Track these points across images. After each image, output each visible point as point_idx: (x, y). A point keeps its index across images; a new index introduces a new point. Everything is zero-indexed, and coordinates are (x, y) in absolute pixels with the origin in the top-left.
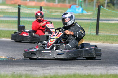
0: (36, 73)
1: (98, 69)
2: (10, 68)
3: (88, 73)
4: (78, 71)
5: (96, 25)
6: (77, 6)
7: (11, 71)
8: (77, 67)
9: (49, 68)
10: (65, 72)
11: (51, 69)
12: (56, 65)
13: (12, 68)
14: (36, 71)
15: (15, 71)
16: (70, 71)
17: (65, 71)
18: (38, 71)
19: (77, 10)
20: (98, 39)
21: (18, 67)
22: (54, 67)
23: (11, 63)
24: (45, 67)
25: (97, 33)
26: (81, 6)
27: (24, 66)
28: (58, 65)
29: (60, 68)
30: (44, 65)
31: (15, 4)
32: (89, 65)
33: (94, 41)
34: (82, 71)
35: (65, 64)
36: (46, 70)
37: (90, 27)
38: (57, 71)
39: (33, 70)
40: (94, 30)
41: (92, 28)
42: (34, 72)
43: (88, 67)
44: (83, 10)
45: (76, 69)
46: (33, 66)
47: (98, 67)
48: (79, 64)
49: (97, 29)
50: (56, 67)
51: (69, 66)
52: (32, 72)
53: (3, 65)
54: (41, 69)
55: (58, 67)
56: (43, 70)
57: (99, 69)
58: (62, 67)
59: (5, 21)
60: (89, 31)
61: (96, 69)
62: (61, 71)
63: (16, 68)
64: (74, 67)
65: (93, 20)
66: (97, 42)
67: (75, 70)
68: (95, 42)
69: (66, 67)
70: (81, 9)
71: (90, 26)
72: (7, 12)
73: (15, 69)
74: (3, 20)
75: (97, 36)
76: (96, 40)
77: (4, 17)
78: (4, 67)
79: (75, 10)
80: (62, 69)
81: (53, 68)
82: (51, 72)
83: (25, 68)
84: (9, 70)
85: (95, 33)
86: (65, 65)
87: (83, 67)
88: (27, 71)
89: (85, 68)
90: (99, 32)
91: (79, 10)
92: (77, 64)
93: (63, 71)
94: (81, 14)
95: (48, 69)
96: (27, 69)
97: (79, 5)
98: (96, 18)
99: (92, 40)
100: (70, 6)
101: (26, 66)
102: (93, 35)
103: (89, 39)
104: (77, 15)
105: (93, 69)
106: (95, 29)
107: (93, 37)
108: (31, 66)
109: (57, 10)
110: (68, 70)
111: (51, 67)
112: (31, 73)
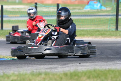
0: (56, 70)
1: (118, 64)
2: (29, 67)
3: (108, 69)
4: (98, 67)
5: (115, 21)
6: (95, 2)
7: (30, 70)
8: (97, 63)
9: (69, 65)
10: (85, 69)
11: (70, 66)
12: (75, 62)
13: (31, 66)
14: (56, 69)
15: (35, 70)
16: (91, 67)
17: (85, 67)
18: (57, 69)
19: (95, 6)
20: (118, 35)
21: (37, 66)
22: (74, 64)
23: (30, 62)
24: (64, 65)
25: (117, 28)
26: (100, 2)
27: (43, 64)
28: (78, 62)
29: (80, 65)
30: (63, 63)
31: (31, 3)
32: (110, 61)
33: (114, 36)
34: (102, 67)
35: (85, 60)
36: (65, 67)
37: (109, 23)
38: (77, 68)
39: (52, 68)
40: (113, 26)
41: (112, 24)
42: (53, 70)
43: (109, 62)
44: (101, 5)
45: (97, 66)
46: (53, 64)
47: (119, 63)
48: (99, 60)
49: (117, 25)
50: (75, 64)
51: (89, 63)
52: (52, 70)
53: (21, 64)
54: (61, 66)
55: (78, 64)
56: (63, 67)
57: (120, 64)
58: (82, 64)
59: (23, 20)
60: (109, 26)
61: (117, 64)
62: (81, 68)
63: (35, 66)
64: (94, 64)
65: (112, 15)
66: (117, 38)
67: (95, 67)
68: (115, 38)
69: (86, 64)
70: (99, 5)
71: (109, 21)
72: (24, 12)
73: (34, 68)
74: (20, 20)
75: (117, 31)
76: (116, 36)
77: (21, 17)
78: (23, 66)
79: (93, 6)
80: (82, 66)
81: (73, 66)
82: (71, 69)
83: (44, 66)
84: (28, 69)
85: (115, 29)
86: (85, 62)
87: (103, 63)
88: (46, 69)
89: (105, 63)
90: (119, 27)
91: (97, 6)
92: (97, 60)
93: (83, 67)
94: (99, 10)
95: (68, 67)
96: (46, 68)
97: (97, 1)
98: (115, 13)
99: (111, 35)
100: (88, 2)
101: (45, 64)
102: (112, 31)
103: (109, 35)
104: (96, 11)
105: (113, 64)
106: (115, 24)
107: (112, 33)
108: (51, 64)
109: (74, 7)
110: (88, 66)
111: (71, 65)
112: (50, 71)
